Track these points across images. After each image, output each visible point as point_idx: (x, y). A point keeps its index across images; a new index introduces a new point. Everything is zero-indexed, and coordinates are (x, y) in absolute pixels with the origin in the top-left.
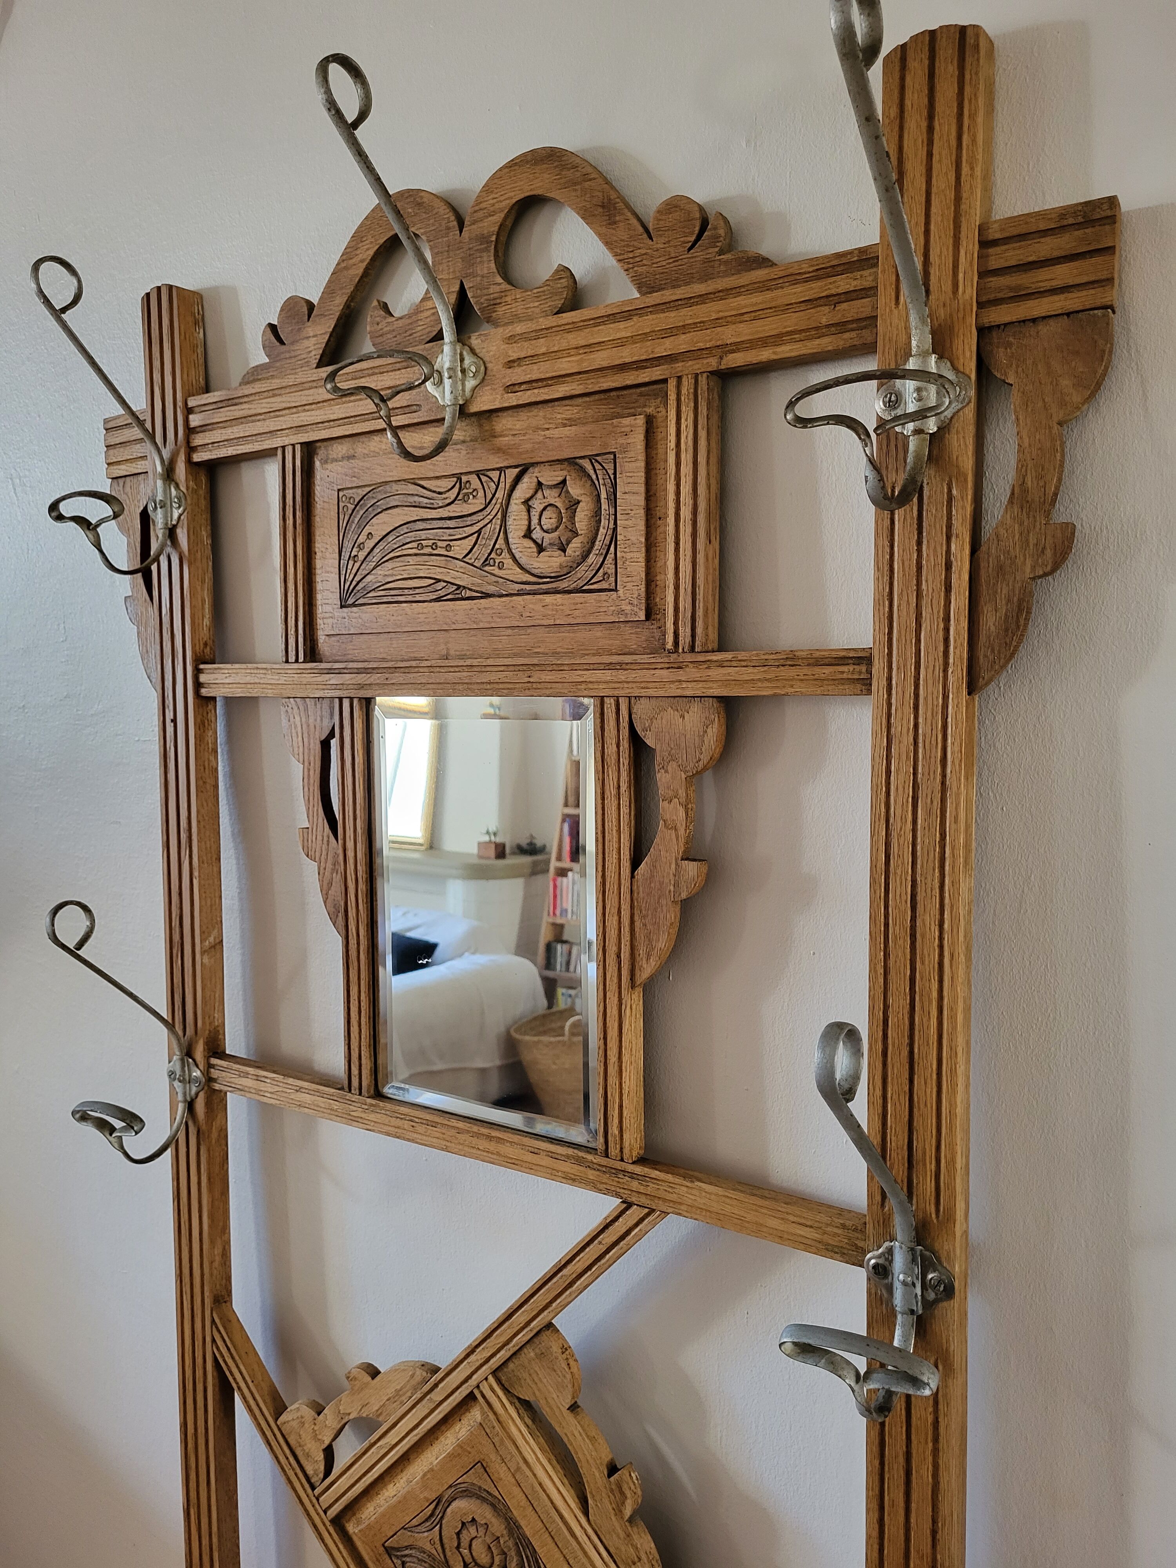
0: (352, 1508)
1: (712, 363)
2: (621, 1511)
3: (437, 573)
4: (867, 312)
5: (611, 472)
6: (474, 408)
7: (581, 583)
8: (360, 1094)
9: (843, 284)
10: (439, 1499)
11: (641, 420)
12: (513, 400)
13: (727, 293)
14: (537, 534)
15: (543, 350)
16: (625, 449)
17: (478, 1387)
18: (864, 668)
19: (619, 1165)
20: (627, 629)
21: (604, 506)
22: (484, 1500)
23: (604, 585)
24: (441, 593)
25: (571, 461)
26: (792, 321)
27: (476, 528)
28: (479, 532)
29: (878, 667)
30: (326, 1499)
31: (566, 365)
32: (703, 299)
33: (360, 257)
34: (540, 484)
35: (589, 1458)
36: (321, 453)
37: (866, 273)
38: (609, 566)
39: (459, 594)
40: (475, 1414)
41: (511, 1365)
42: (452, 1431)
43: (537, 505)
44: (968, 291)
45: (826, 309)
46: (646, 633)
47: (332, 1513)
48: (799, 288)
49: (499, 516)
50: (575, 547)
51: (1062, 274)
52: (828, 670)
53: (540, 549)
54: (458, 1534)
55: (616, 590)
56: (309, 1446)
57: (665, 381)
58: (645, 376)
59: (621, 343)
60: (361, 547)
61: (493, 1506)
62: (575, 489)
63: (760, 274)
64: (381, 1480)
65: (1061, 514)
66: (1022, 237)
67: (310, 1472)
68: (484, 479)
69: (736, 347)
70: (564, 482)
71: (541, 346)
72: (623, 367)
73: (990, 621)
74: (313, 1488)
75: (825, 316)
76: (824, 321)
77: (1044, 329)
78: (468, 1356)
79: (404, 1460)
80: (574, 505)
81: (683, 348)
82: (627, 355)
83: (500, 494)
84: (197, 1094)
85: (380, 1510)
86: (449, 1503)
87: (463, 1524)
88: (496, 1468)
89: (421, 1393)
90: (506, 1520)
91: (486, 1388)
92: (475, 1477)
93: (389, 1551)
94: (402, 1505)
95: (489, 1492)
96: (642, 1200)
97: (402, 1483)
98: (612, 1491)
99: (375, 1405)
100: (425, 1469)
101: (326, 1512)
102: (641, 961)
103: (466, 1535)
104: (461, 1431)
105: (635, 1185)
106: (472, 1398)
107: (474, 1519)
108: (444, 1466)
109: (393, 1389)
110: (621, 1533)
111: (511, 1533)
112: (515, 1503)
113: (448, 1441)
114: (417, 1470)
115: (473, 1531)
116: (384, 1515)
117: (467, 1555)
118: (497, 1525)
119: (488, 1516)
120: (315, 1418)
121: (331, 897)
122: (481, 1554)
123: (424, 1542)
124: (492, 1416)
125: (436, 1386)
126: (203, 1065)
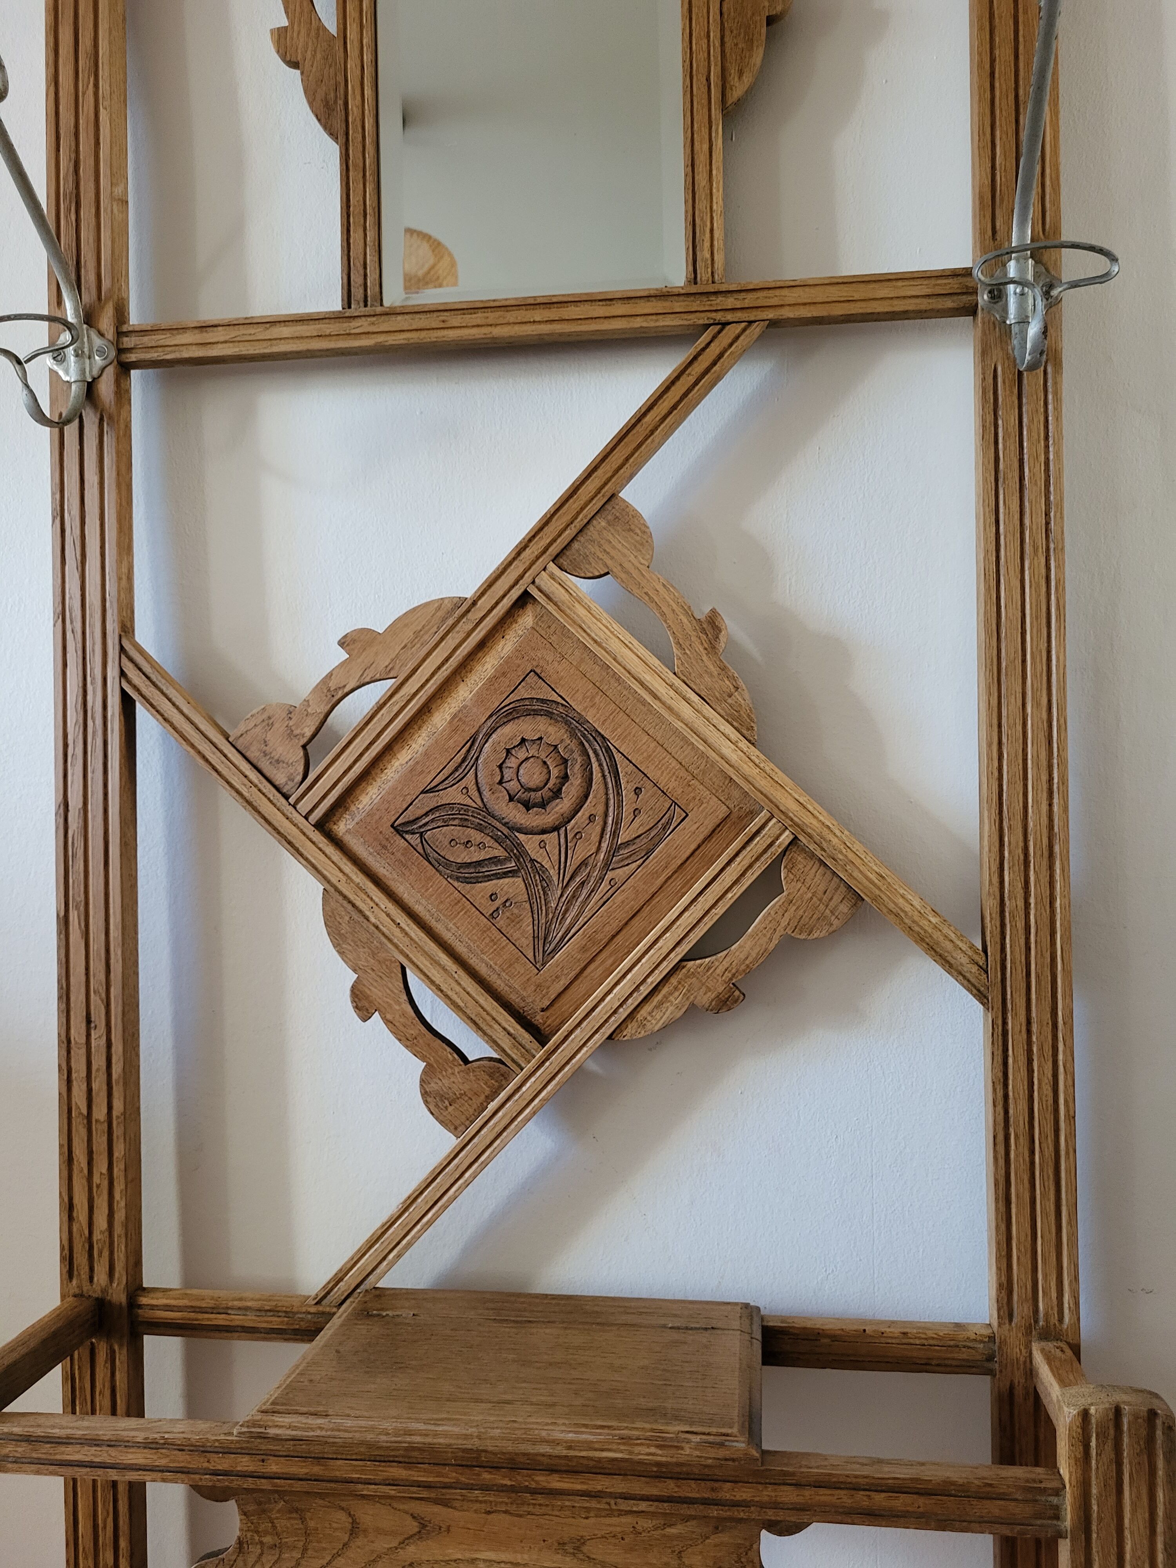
0: (341, 804)
2: (714, 648)
8: (366, 306)
10: (473, 738)
17: (533, 582)
19: (711, 288)
22: (536, 713)
30: (305, 806)
35: (674, 606)
40: (527, 619)
41: (576, 545)
42: (493, 652)
47: (315, 816)
54: (500, 767)
56: (280, 750)
61: (549, 714)
64: (389, 749)
67: (280, 778)
74: (286, 797)
78: (519, 554)
79: (425, 710)
84: (103, 369)
85: (387, 787)
86: (488, 736)
87: (508, 751)
88: (554, 668)
89: (450, 622)
90: (567, 723)
91: (544, 580)
92: (523, 693)
93: (399, 830)
94: (419, 768)
95: (543, 701)
96: (739, 315)
97: (420, 742)
98: (703, 630)
99: (383, 662)
100: (453, 710)
101: (306, 818)
102: (733, 79)
103: (512, 762)
104: (505, 647)
105: (730, 302)
106: (525, 599)
107: (523, 740)
108: (480, 699)
109: (409, 634)
110: (715, 670)
111: (573, 734)
112: (579, 696)
113: (488, 666)
114: (440, 719)
115: (522, 754)
116: (394, 788)
117: (513, 786)
118: (554, 733)
119: (542, 727)
120: (290, 711)
121: (320, 94)
122: (532, 775)
123: (453, 795)
124: (550, 607)
125: (474, 603)
126: (110, 334)
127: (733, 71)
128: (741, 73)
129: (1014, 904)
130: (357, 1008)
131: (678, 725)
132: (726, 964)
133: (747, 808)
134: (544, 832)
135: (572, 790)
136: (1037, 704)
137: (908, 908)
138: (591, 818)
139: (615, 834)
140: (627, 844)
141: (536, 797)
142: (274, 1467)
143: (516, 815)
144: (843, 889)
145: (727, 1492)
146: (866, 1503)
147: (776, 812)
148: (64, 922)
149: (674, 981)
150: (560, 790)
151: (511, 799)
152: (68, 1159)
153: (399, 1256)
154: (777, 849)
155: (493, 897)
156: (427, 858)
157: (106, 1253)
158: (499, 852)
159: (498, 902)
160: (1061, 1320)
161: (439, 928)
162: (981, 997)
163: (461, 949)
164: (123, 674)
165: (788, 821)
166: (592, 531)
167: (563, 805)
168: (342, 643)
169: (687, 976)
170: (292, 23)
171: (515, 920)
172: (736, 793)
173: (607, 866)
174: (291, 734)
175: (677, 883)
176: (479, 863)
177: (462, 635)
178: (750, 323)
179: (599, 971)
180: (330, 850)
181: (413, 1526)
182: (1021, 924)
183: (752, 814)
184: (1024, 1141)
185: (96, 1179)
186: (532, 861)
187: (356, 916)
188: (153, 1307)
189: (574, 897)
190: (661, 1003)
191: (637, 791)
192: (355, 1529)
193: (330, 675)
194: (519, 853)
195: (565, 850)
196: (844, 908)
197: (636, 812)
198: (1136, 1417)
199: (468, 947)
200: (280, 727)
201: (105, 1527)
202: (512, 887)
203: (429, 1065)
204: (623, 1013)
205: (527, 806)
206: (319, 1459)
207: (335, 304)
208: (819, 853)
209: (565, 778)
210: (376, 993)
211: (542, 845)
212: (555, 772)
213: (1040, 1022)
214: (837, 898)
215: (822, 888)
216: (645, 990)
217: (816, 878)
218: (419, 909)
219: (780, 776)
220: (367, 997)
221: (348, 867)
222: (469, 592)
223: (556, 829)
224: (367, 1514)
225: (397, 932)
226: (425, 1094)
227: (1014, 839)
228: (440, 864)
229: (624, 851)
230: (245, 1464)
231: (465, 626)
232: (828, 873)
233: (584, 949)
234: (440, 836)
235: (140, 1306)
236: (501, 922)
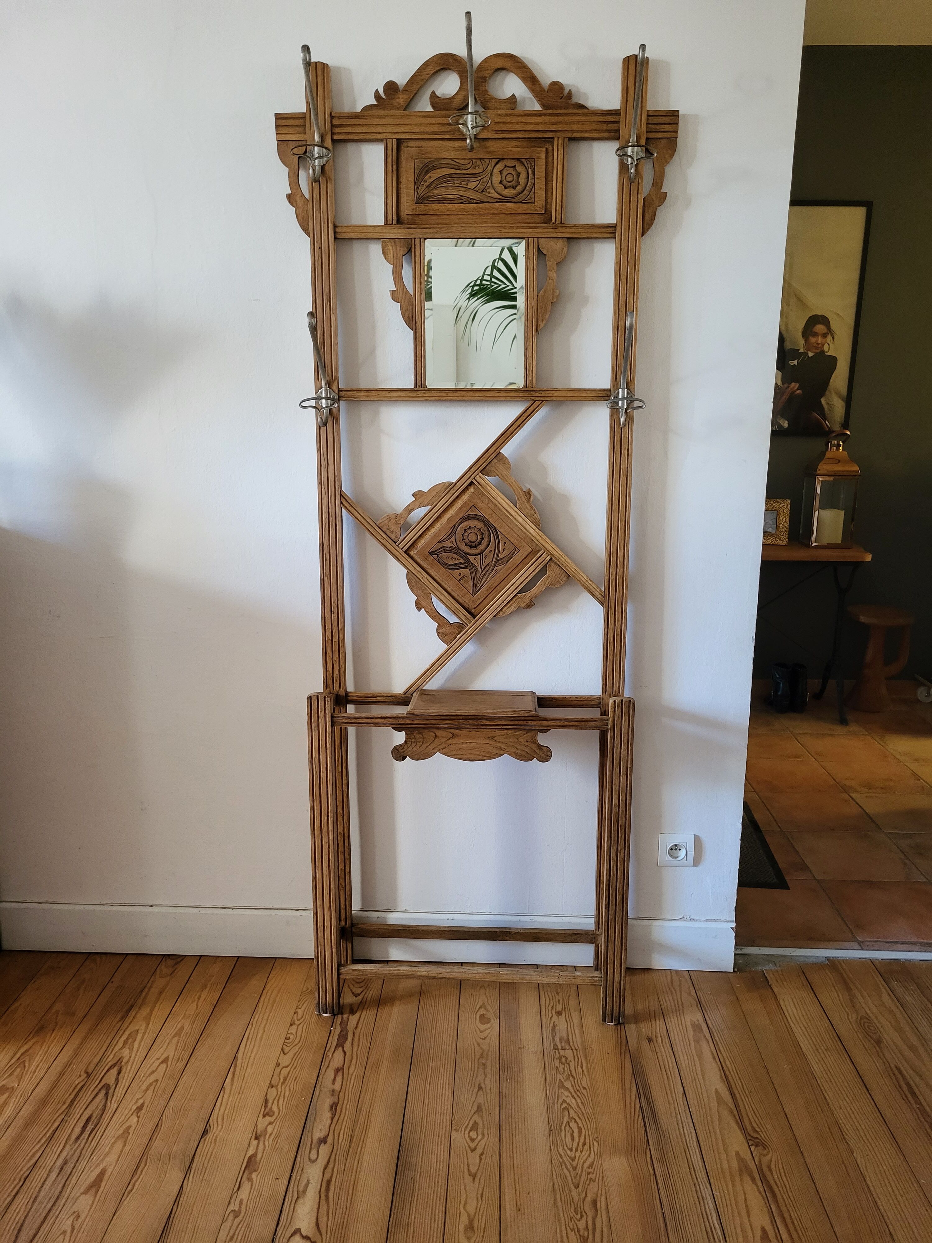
0: (413, 545)
1: (569, 135)
2: (529, 500)
3: (462, 193)
4: (617, 128)
5: (533, 164)
6: (480, 137)
7: (521, 200)
8: (421, 387)
9: (611, 119)
10: (454, 526)
11: (544, 149)
12: (496, 136)
13: (575, 114)
14: (505, 182)
15: (509, 121)
16: (538, 158)
17: (474, 478)
18: (614, 229)
19: (532, 389)
20: (537, 216)
21: (530, 175)
22: (474, 519)
23: (530, 201)
24: (463, 201)
25: (518, 160)
26: (594, 126)
27: (479, 178)
28: (480, 180)
29: (618, 228)
30: (401, 546)
31: (517, 127)
32: (566, 115)
33: (427, 72)
34: (505, 166)
35: (517, 487)
36: (405, 144)
37: (617, 117)
38: (532, 194)
39: (470, 201)
40: (472, 490)
41: (487, 467)
42: (461, 499)
43: (505, 173)
44: (644, 127)
45: (605, 125)
46: (544, 217)
47: (404, 549)
48: (597, 118)
49: (489, 175)
50: (519, 188)
51: (667, 127)
52: (603, 230)
53: (505, 188)
54: (463, 535)
55: (534, 203)
56: (393, 528)
57: (553, 138)
58: (546, 135)
59: (538, 123)
60: (426, 181)
61: (478, 519)
62: (519, 168)
63: (585, 111)
64: (429, 528)
65: (663, 190)
66: (657, 116)
67: (393, 537)
68: (483, 162)
69: (577, 131)
70: (515, 166)
71: (508, 119)
72: (538, 131)
73: (647, 217)
74: (395, 543)
75: (604, 127)
76: (605, 128)
77: (662, 141)
78: (470, 469)
79: (440, 517)
80: (519, 174)
81: (560, 129)
82: (540, 128)
83: (489, 168)
85: (427, 540)
86: (459, 525)
87: (465, 530)
88: (480, 505)
89: (448, 490)
90: (483, 522)
91: (478, 478)
92: (470, 512)
93: (431, 554)
94: (437, 535)
95: (476, 515)
96: (540, 398)
97: (438, 526)
98: (526, 495)
99: (426, 502)
100: (448, 517)
101: (402, 549)
102: (540, 323)
103: (466, 534)
104: (465, 498)
105: (537, 394)
106: (471, 483)
107: (470, 527)
108: (456, 514)
109: (434, 493)
110: (529, 508)
111: (485, 526)
112: (487, 514)
113: (459, 503)
114: (445, 519)
115: (469, 531)
116: (429, 541)
117: (467, 541)
118: (480, 525)
119: (476, 523)
120: (397, 516)
121: (407, 315)
122: (473, 538)
123: (448, 543)
124: (480, 487)
125: (456, 484)
126: (336, 391)
127: (540, 320)
128: (543, 321)
129: (613, 578)
130: (417, 607)
131: (518, 524)
132: (529, 595)
133: (538, 549)
134: (476, 555)
135: (485, 543)
136: (621, 521)
137: (583, 579)
138: (490, 551)
139: (498, 556)
140: (501, 559)
141: (474, 544)
142: (416, 722)
143: (467, 549)
144: (565, 573)
145: (530, 723)
146: (563, 724)
147: (546, 550)
148: (323, 581)
149: (514, 600)
150: (481, 543)
151: (466, 545)
152: (325, 653)
153: (430, 680)
154: (546, 562)
155: (460, 574)
156: (439, 562)
157: (338, 681)
158: (462, 561)
159: (461, 576)
160: (619, 692)
161: (443, 583)
162: (602, 604)
163: (449, 590)
164: (341, 503)
165: (549, 553)
166: (493, 463)
167: (482, 547)
168: (413, 495)
169: (518, 598)
170: (397, 289)
171: (466, 582)
172: (534, 544)
173: (495, 566)
174: (396, 523)
175: (516, 571)
176: (456, 564)
177: (451, 494)
178: (543, 401)
179: (492, 597)
180: (409, 560)
181: (451, 735)
182: (614, 584)
183: (539, 551)
184: (612, 644)
185: (334, 659)
186: (472, 564)
187: (417, 580)
188: (353, 696)
189: (485, 575)
190: (510, 606)
191: (505, 543)
192: (436, 737)
193: (409, 505)
194: (468, 561)
195: (482, 560)
196: (565, 579)
197: (504, 549)
198: (626, 702)
199: (452, 590)
200: (393, 521)
201: (338, 760)
202: (466, 571)
203: (439, 624)
204: (499, 609)
205: (471, 547)
206: (427, 720)
207: (412, 386)
208: (558, 563)
209: (482, 539)
210: (423, 603)
211: (475, 559)
212: (479, 537)
213: (618, 612)
214: (563, 576)
215: (558, 573)
216: (505, 602)
217: (557, 570)
218: (436, 578)
219: (548, 540)
220: (420, 604)
221: (415, 565)
222: (454, 481)
223: (480, 554)
224: (439, 733)
225: (430, 584)
226: (438, 633)
227: (613, 559)
228: (444, 565)
229: (500, 561)
230: (408, 721)
231: (452, 491)
232: (561, 569)
233: (487, 590)
234: (444, 555)
235: (349, 696)
236: (462, 582)
